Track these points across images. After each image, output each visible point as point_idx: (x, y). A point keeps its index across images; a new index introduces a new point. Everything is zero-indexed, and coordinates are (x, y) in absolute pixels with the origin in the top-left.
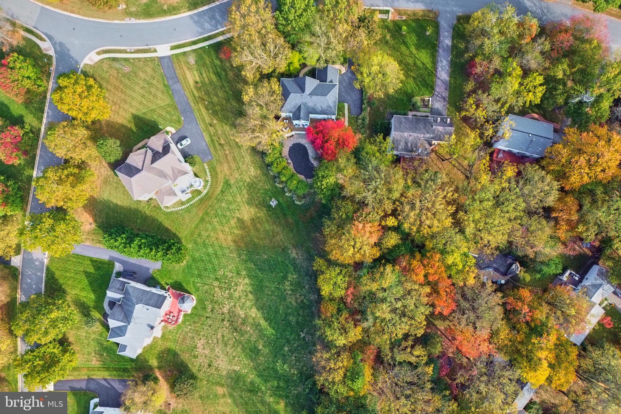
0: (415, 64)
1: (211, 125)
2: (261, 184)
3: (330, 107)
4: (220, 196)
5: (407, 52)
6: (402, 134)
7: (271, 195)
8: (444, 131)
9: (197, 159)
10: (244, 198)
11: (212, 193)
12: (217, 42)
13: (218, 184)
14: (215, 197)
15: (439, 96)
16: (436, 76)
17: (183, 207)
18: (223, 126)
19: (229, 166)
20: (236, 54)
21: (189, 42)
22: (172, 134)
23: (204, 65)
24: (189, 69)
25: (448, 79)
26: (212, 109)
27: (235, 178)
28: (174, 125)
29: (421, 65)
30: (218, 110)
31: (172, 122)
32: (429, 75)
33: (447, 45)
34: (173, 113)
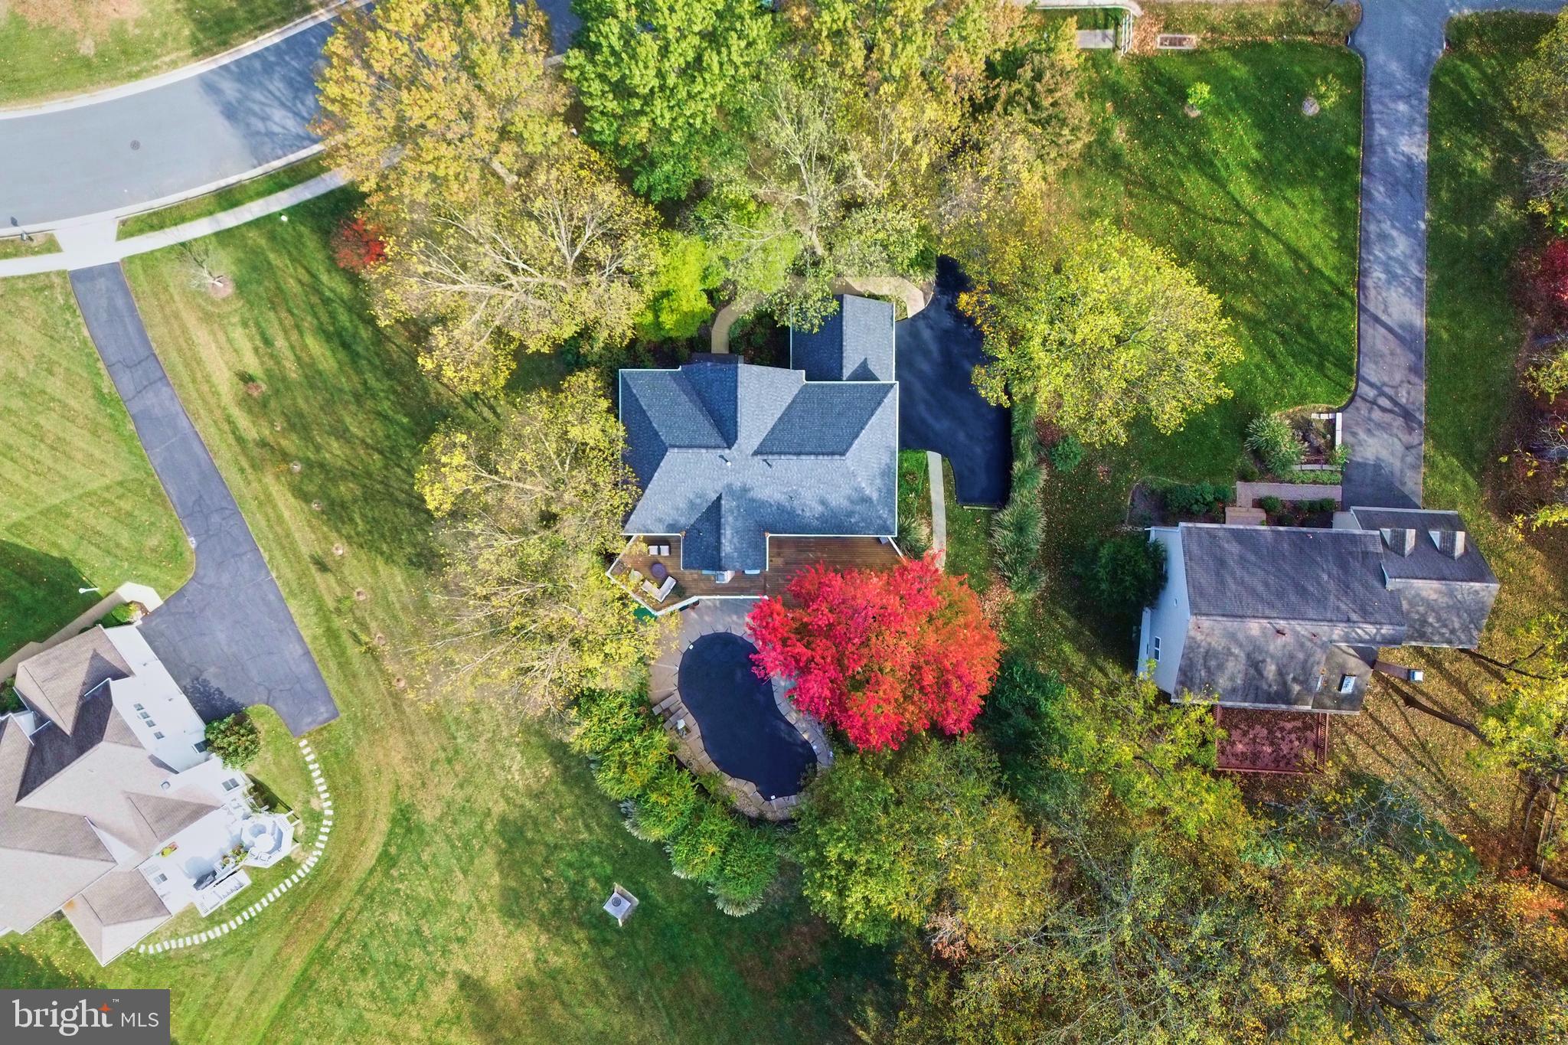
0: (1254, 257)
1: (323, 567)
2: (559, 824)
3: (866, 500)
4: (378, 875)
5: (1215, 203)
6: (1232, 625)
7: (609, 870)
8: (1444, 601)
9: (263, 718)
10: (489, 888)
11: (345, 867)
12: (331, 193)
13: (366, 825)
14: (354, 885)
15: (1384, 402)
16: (1362, 309)
17: (216, 933)
18: (375, 571)
19: (409, 744)
20: (383, 269)
21: (200, 199)
22: (147, 615)
23: (277, 299)
24: (207, 318)
25: (1419, 320)
26: (323, 494)
27: (439, 798)
28: (154, 573)
29: (1287, 263)
30: (349, 497)
31: (146, 561)
32: (1329, 306)
33: (1409, 163)
34: (144, 517)
